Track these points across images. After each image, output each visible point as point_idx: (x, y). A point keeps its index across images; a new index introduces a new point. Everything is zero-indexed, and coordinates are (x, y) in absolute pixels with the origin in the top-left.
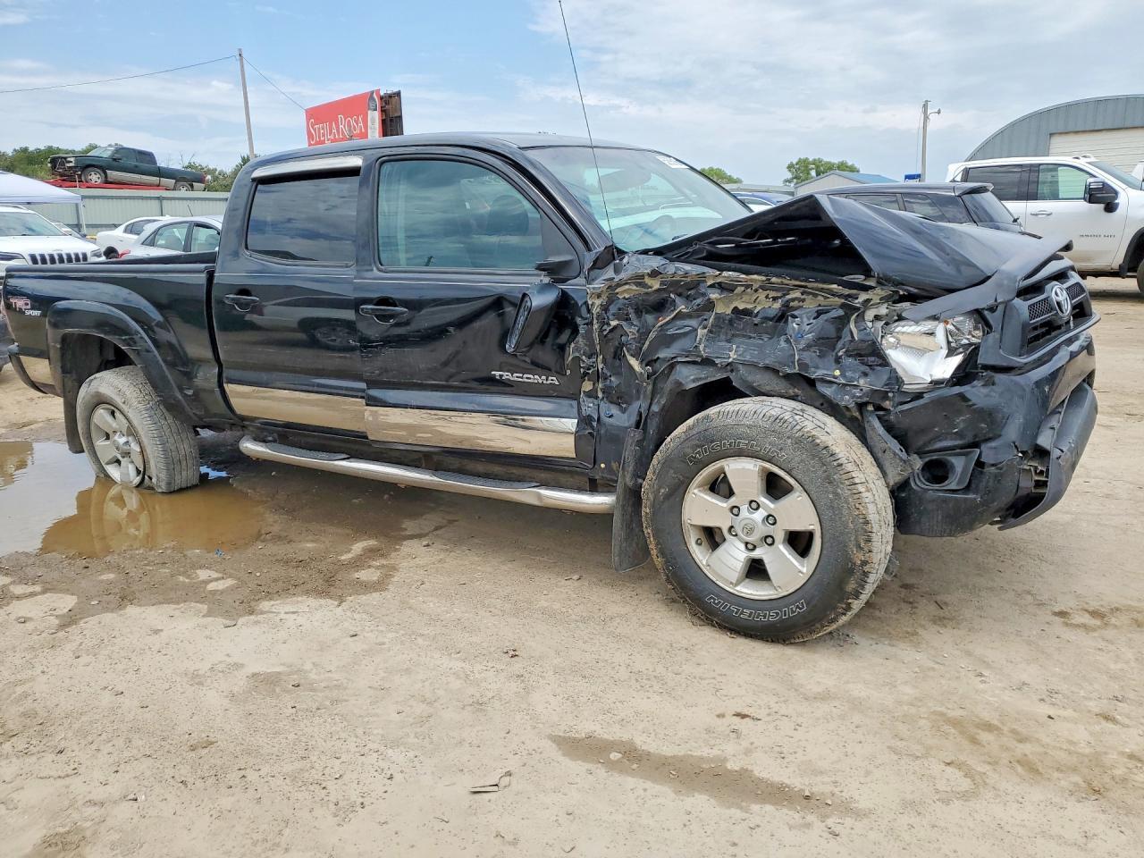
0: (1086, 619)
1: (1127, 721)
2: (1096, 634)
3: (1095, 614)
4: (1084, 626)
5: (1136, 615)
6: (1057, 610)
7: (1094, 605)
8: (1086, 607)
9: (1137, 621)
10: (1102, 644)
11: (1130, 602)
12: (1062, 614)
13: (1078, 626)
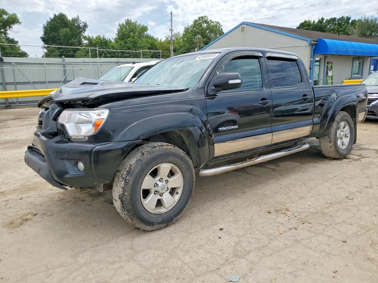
0: (28, 217)
1: (2, 202)
2: (22, 215)
3: (27, 220)
4: (27, 215)
5: (14, 225)
6: (38, 215)
7: (29, 222)
8: (31, 220)
9: (13, 224)
10: (18, 213)
11: (18, 229)
12: (35, 215)
13: (28, 214)
